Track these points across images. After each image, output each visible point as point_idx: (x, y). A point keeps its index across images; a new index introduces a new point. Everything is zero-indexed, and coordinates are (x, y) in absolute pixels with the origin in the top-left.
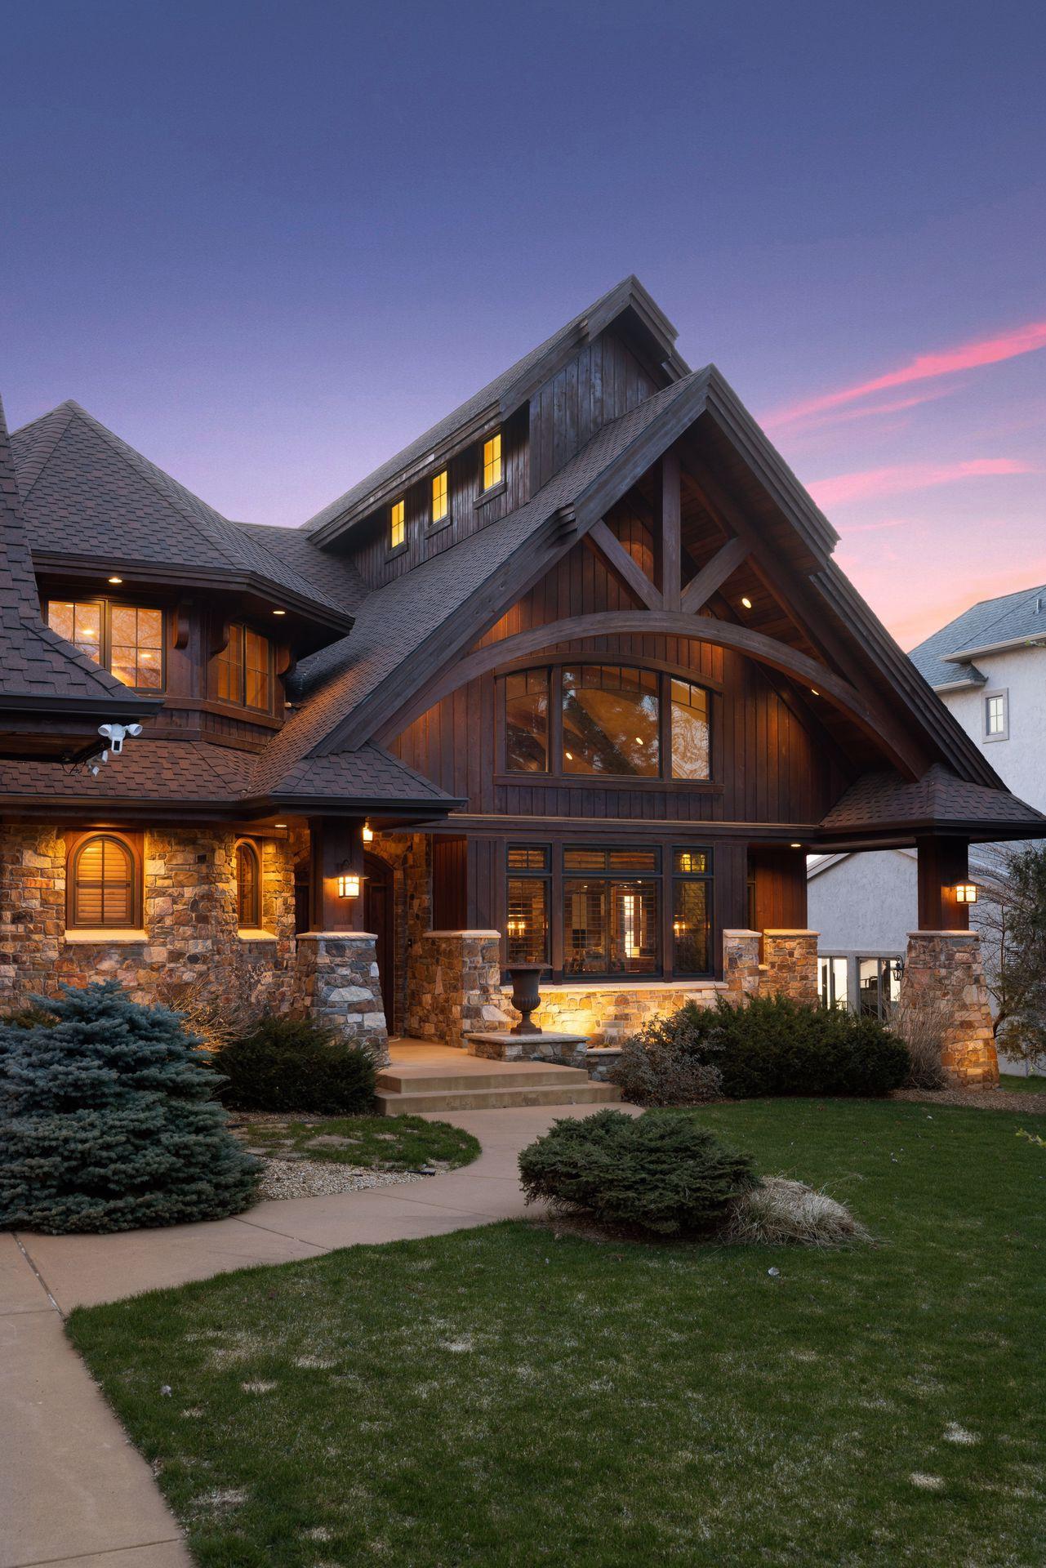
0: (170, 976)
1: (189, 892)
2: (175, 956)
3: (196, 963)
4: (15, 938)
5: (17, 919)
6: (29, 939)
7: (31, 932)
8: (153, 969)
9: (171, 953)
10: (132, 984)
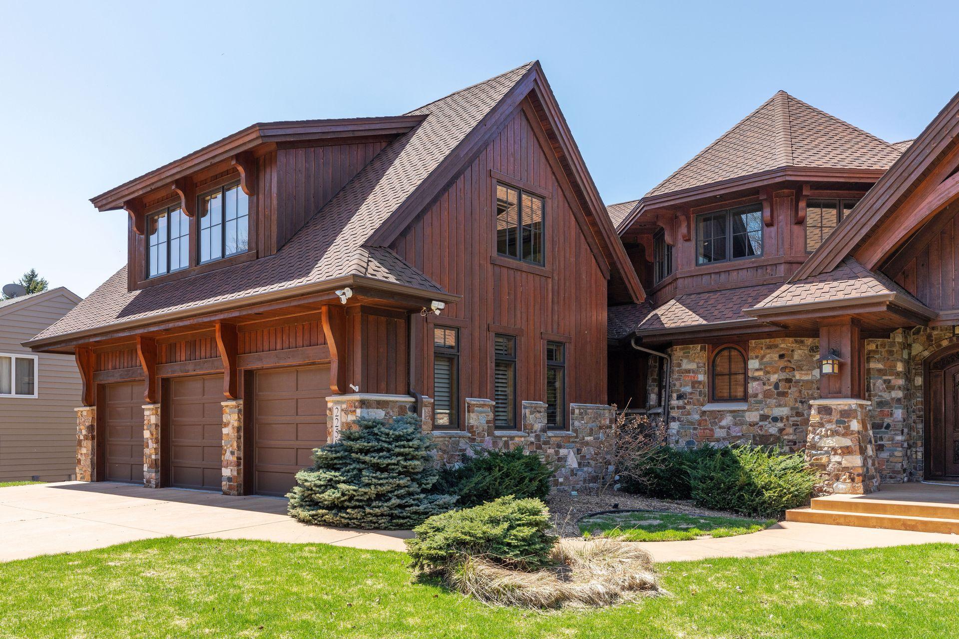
0: (761, 430)
1: (774, 378)
2: (764, 418)
3: (777, 422)
4: (678, 408)
5: (680, 397)
6: (685, 408)
7: (686, 404)
8: (750, 425)
9: (761, 416)
10: (738, 434)
